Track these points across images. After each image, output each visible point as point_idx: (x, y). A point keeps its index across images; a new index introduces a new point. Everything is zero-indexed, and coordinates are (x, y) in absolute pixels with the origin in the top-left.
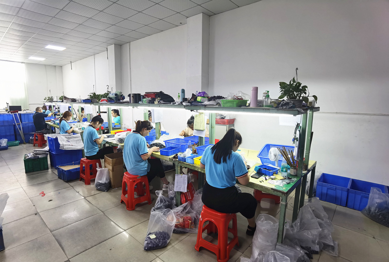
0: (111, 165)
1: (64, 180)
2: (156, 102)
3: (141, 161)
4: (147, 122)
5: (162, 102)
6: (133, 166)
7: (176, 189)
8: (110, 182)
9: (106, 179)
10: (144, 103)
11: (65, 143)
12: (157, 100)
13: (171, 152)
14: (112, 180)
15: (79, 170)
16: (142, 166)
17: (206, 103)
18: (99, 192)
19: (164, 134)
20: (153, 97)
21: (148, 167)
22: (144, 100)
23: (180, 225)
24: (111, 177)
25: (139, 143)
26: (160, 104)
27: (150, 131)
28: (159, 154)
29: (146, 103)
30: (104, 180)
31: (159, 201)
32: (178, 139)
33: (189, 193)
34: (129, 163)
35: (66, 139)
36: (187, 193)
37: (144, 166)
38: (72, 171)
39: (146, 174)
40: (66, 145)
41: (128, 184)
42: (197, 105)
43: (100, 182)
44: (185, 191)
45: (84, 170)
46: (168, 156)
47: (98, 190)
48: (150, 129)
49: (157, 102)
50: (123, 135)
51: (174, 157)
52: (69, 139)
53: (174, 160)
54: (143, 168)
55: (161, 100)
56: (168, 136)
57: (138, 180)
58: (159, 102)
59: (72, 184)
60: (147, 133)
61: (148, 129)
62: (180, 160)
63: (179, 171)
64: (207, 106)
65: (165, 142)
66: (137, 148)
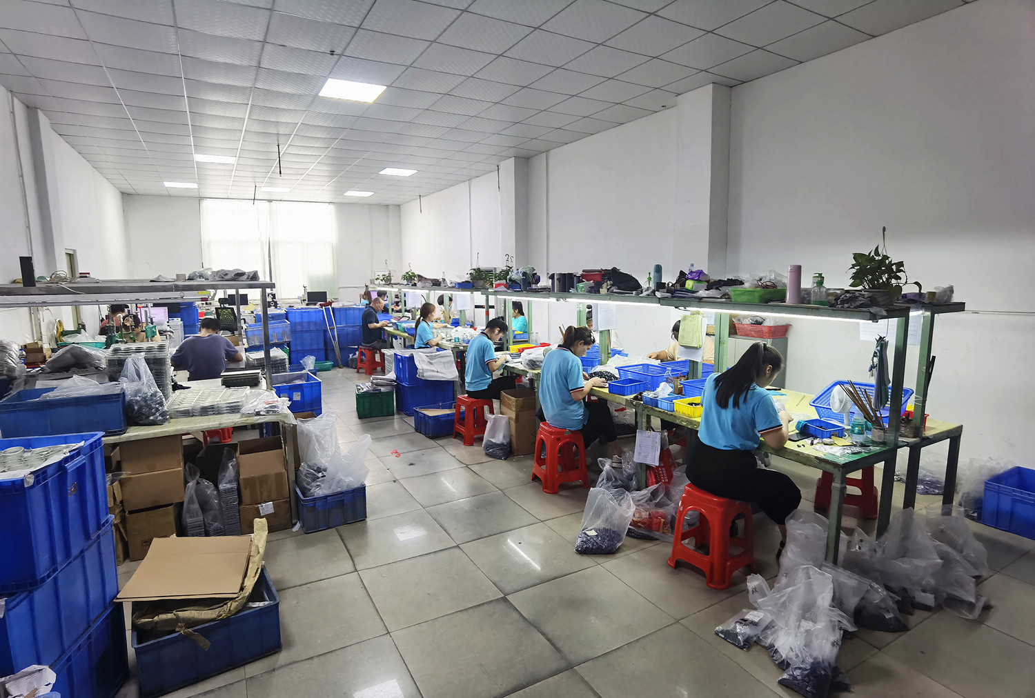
0: (514, 409)
1: (425, 434)
2: (603, 291)
3: (570, 401)
4: (585, 329)
5: (615, 291)
6: (557, 411)
7: (637, 459)
8: (510, 443)
9: (504, 437)
10: (579, 291)
11: (426, 367)
12: (604, 285)
13: (629, 388)
14: (514, 440)
15: (453, 418)
16: (573, 411)
17: (702, 293)
18: (491, 459)
19: (617, 355)
20: (599, 279)
21: (584, 415)
22: (581, 285)
23: (643, 523)
24: (514, 433)
25: (569, 367)
26: (611, 295)
27: (590, 347)
28: (607, 391)
29: (582, 293)
30: (499, 439)
31: (605, 478)
32: (646, 366)
33: (664, 469)
34: (550, 405)
35: (427, 359)
36: (660, 469)
37: (578, 412)
38: (442, 419)
39: (580, 427)
40: (427, 370)
41: (548, 444)
42: (684, 297)
43: (494, 441)
44: (655, 462)
45: (463, 419)
46: (624, 395)
47: (488, 455)
48: (589, 344)
49: (606, 290)
50: (537, 354)
51: (636, 398)
52: (432, 359)
53: (634, 403)
54: (576, 416)
55: (613, 285)
56: (626, 358)
57: (567, 437)
58: (608, 289)
59: (441, 442)
60: (584, 351)
61: (585, 344)
62: (646, 403)
63: (644, 425)
64: (704, 299)
65: (619, 369)
66: (565, 376)
